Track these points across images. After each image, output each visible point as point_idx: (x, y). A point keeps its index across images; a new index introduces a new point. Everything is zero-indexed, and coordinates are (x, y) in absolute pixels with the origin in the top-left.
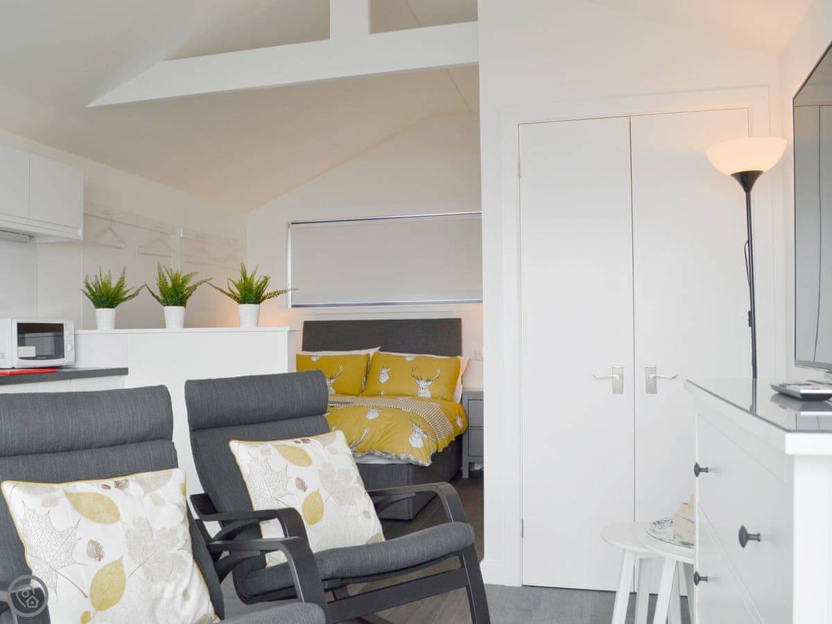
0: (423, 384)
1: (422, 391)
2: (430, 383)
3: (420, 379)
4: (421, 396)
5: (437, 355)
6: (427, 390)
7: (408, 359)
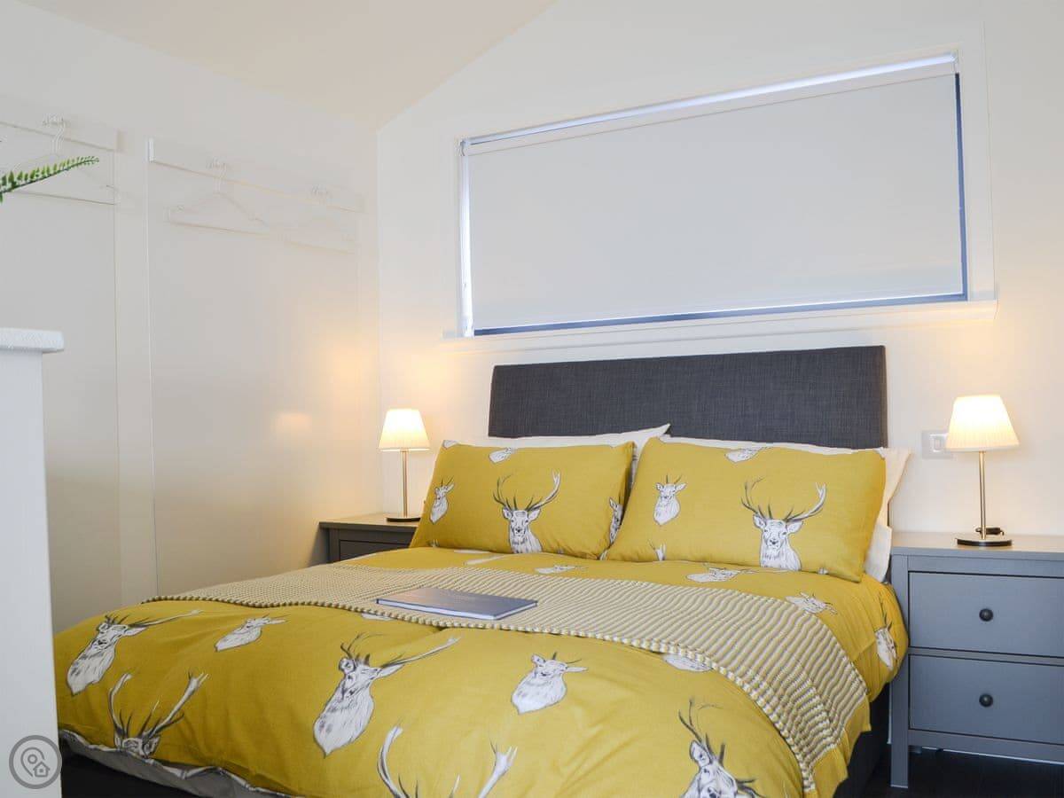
0: (774, 529)
1: (772, 551)
2: (794, 527)
3: (766, 514)
4: (771, 563)
5: (818, 444)
6: (787, 548)
7: (736, 457)
